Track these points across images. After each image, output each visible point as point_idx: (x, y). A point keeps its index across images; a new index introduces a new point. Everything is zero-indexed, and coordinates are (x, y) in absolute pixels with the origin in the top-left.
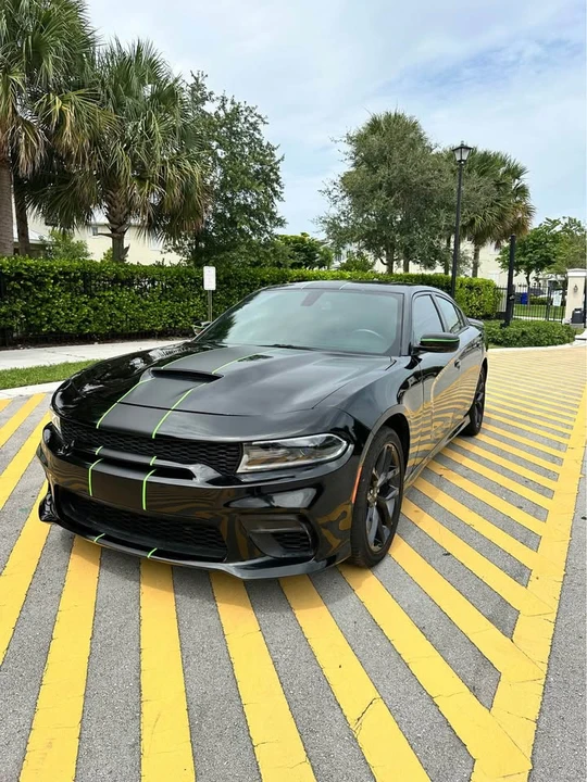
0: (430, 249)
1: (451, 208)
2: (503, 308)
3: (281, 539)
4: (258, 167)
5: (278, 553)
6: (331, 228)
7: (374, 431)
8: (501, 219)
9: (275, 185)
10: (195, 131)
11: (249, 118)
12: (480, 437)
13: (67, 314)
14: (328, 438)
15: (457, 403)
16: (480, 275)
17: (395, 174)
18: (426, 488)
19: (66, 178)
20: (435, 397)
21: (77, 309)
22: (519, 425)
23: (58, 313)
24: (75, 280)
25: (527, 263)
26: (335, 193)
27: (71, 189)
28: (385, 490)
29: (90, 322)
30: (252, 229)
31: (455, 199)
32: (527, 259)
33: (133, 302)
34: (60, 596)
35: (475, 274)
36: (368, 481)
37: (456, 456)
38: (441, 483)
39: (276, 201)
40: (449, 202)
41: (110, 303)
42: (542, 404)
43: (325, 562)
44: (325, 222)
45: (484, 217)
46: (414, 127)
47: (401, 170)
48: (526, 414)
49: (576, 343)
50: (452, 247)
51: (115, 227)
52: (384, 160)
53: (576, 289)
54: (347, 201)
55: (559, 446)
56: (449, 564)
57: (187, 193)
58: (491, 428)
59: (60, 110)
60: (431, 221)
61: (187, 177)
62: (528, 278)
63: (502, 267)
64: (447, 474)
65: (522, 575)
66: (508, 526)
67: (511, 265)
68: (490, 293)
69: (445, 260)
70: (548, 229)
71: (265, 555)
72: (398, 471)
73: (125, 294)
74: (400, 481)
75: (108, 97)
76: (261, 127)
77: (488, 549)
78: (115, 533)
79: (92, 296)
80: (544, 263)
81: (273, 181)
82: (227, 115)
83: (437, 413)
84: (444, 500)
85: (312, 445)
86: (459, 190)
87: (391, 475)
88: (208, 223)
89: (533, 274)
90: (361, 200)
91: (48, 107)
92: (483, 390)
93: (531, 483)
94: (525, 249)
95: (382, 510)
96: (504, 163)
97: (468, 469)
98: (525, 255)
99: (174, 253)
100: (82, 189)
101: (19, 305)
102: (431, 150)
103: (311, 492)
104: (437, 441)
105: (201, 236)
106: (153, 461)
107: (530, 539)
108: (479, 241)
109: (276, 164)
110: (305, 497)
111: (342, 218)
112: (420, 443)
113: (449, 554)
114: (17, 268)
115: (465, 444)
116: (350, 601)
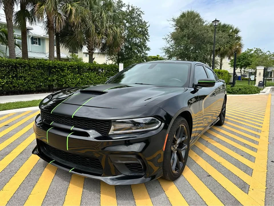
0: (204, 58)
1: (211, 44)
2: (231, 80)
3: (129, 166)
4: (140, 29)
5: (128, 173)
6: (166, 52)
7: (175, 118)
8: (231, 48)
9: (147, 36)
10: (118, 17)
11: (138, 12)
12: (224, 126)
13: (72, 81)
14: (152, 120)
15: (214, 112)
16: (223, 69)
17: (190, 31)
18: (201, 146)
19: (72, 33)
20: (204, 108)
21: (76, 79)
22: (240, 122)
23: (68, 80)
24: (75, 69)
25: (241, 65)
26: (168, 39)
27: (74, 37)
28: (181, 145)
29: (80, 84)
30: (138, 51)
31: (213, 40)
32: (240, 63)
33: (95, 77)
34: (34, 187)
35: (221, 68)
36: (172, 141)
37: (214, 134)
38: (207, 144)
39: (147, 41)
40: (211, 42)
41: (87, 77)
42: (249, 114)
43: (150, 178)
44: (164, 49)
45: (224, 47)
46: (198, 16)
47: (192, 30)
48: (242, 118)
49: (261, 93)
50: (212, 58)
51: (90, 51)
52: (187, 27)
53: (260, 74)
54: (173, 42)
55: (258, 131)
56: (210, 180)
57: (115, 38)
58: (228, 123)
59: (71, 9)
60: (204, 48)
61: (115, 32)
62: (241, 70)
63: (231, 66)
64: (210, 141)
65: (245, 187)
66: (238, 164)
67: (235, 65)
68: (227, 75)
69: (209, 63)
70: (248, 52)
71: (121, 174)
72: (187, 138)
73: (92, 74)
74: (188, 142)
75: (88, 4)
76: (142, 15)
77: (228, 174)
78: (59, 160)
79: (81, 75)
80: (247, 65)
81: (146, 34)
82: (130, 11)
83: (205, 115)
84: (208, 151)
85: (144, 122)
86: (215, 37)
87: (183, 139)
88: (122, 50)
89: (243, 69)
90: (178, 41)
91: (67, 8)
92: (225, 107)
93: (246, 145)
94: (240, 60)
95: (179, 155)
96: (231, 28)
97: (219, 139)
98: (239, 62)
99: (111, 61)
100: (78, 37)
101: (55, 77)
102: (204, 23)
103: (143, 144)
104: (205, 127)
105: (120, 54)
106: (72, 128)
107: (248, 171)
108: (222, 56)
109: (147, 28)
110: (140, 147)
111: (171, 48)
112: (197, 127)
113: (210, 176)
114: (55, 64)
115: (218, 129)
116: (162, 197)
